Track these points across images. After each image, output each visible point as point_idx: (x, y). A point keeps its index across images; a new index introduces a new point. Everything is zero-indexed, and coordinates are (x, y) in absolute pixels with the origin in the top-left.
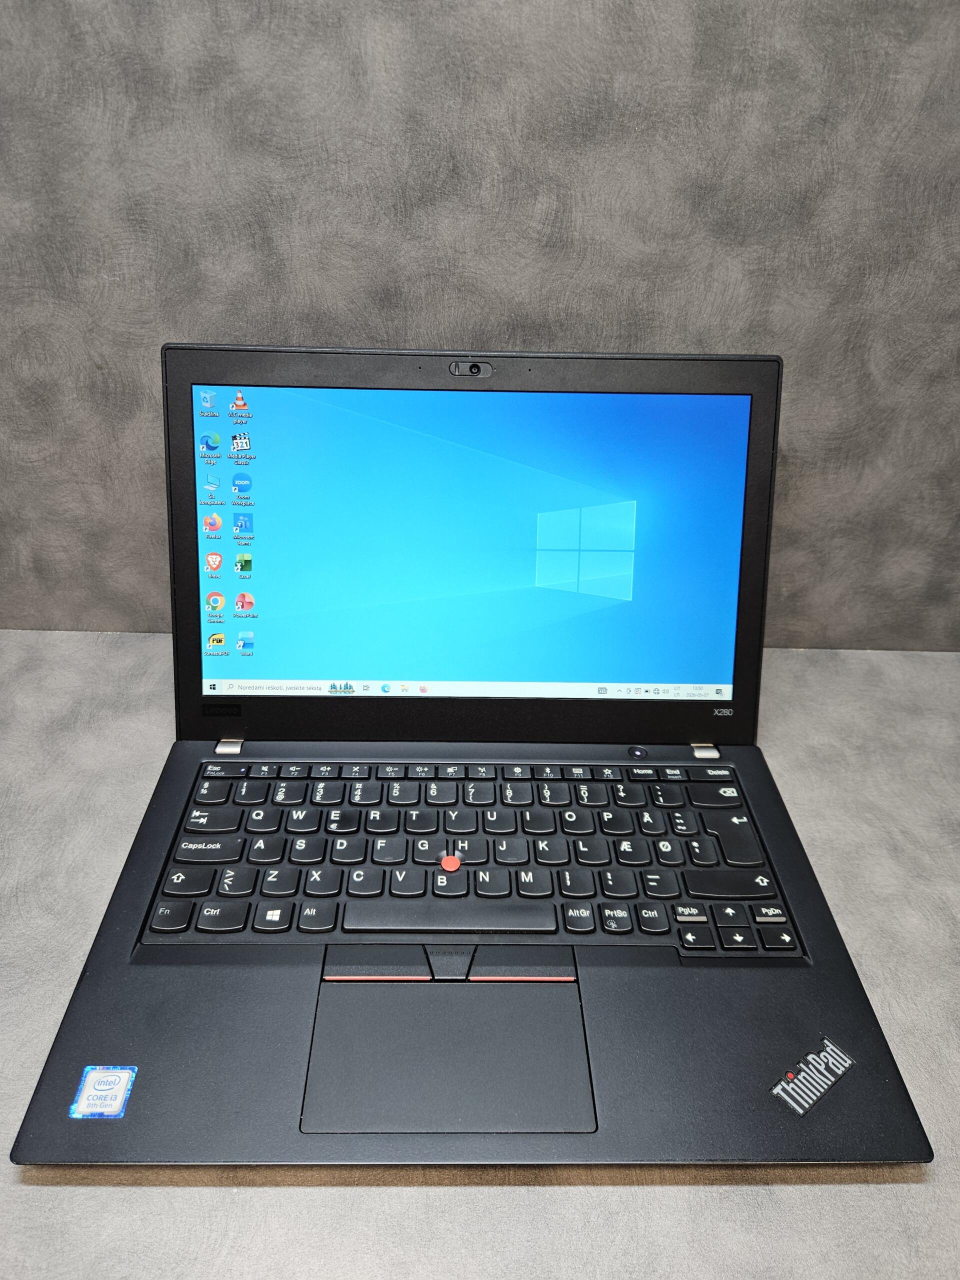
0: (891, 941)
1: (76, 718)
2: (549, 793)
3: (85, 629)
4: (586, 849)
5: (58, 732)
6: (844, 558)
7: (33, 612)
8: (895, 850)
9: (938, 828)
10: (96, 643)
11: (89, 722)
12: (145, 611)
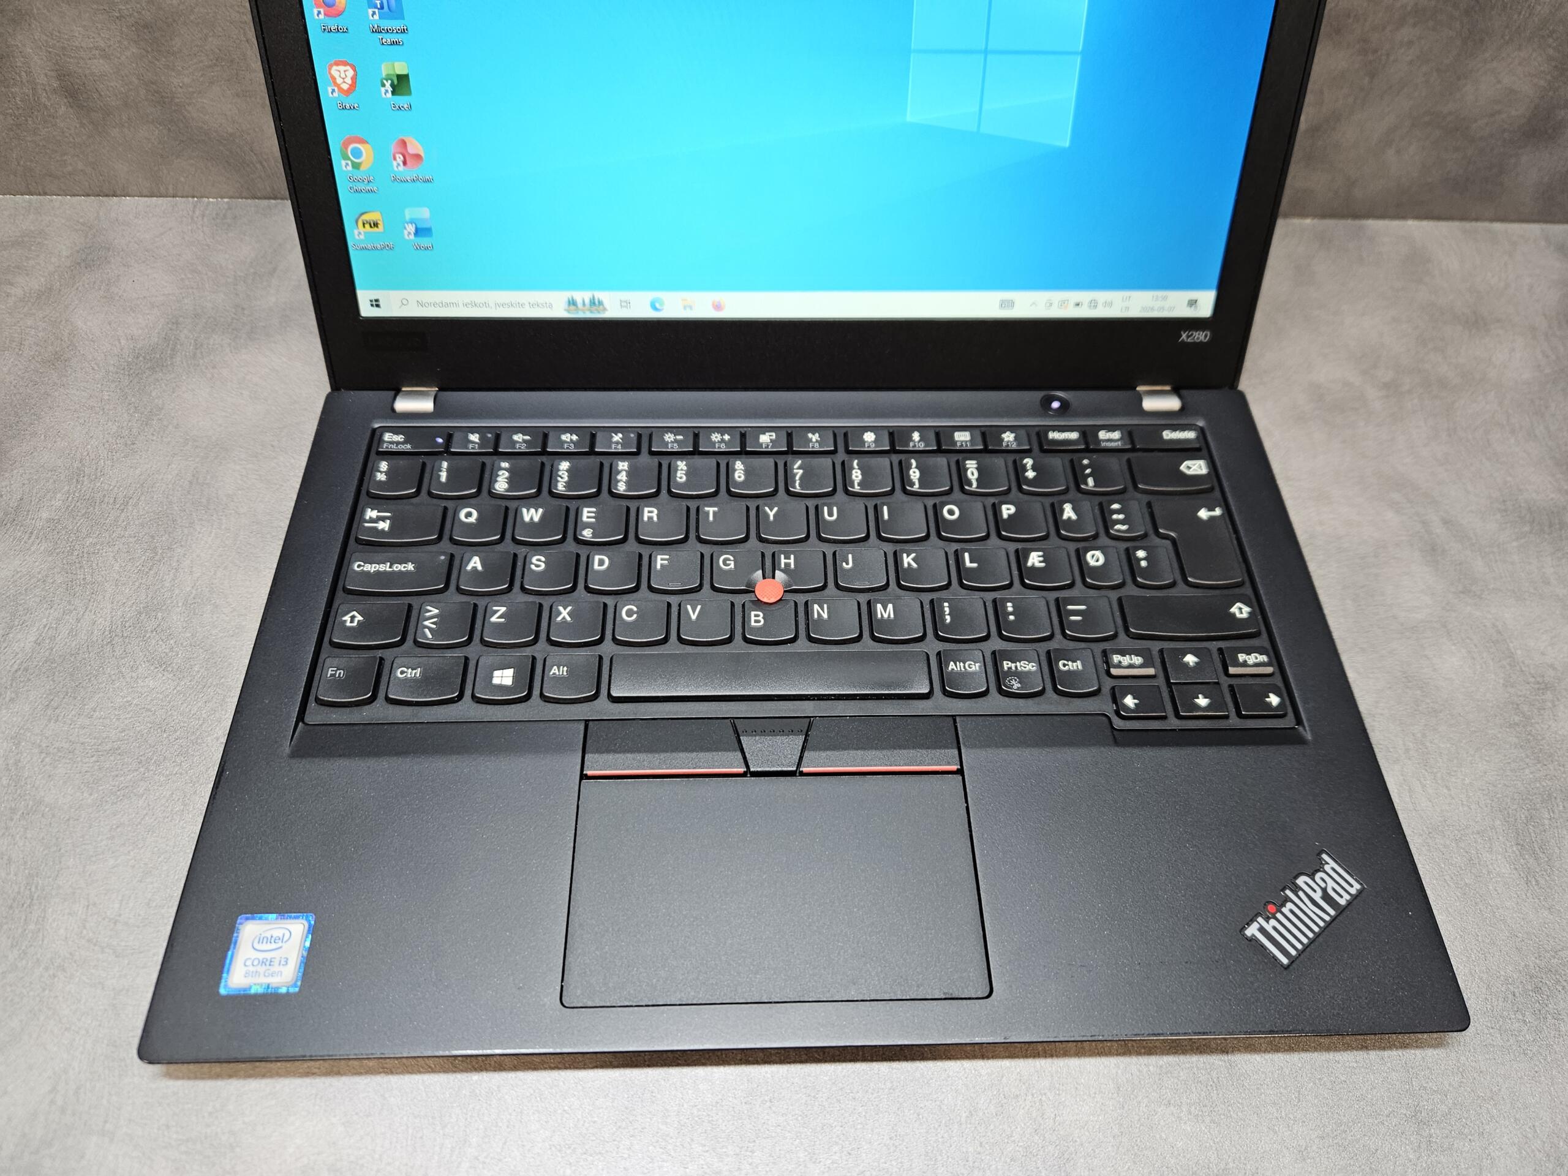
0: (1418, 692)
1: (173, 350)
2: (918, 474)
3: (171, 191)
4: (975, 565)
5: (148, 372)
6: (1411, 62)
7: (80, 166)
8: (1433, 552)
9: (1498, 516)
10: (192, 218)
11: (195, 354)
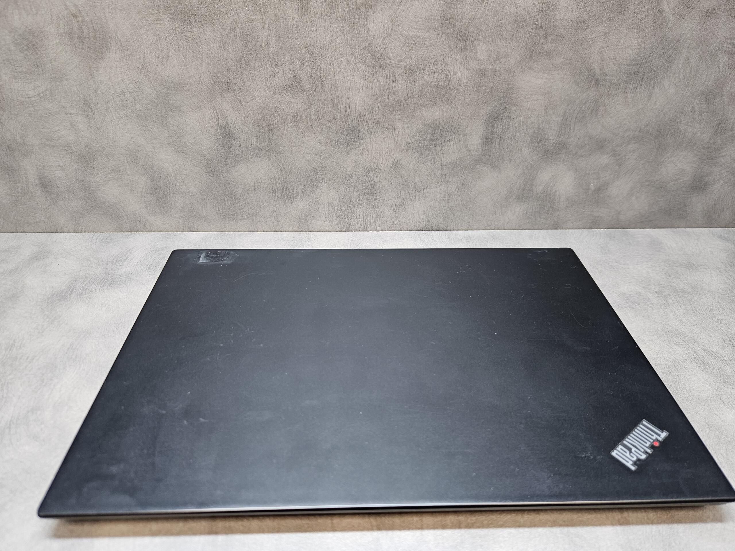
1: (71, 292)
3: (83, 230)
5: (57, 301)
6: (636, 159)
7: (43, 219)
8: (703, 364)
9: (730, 347)
10: (91, 240)
11: (82, 293)
12: (127, 216)
